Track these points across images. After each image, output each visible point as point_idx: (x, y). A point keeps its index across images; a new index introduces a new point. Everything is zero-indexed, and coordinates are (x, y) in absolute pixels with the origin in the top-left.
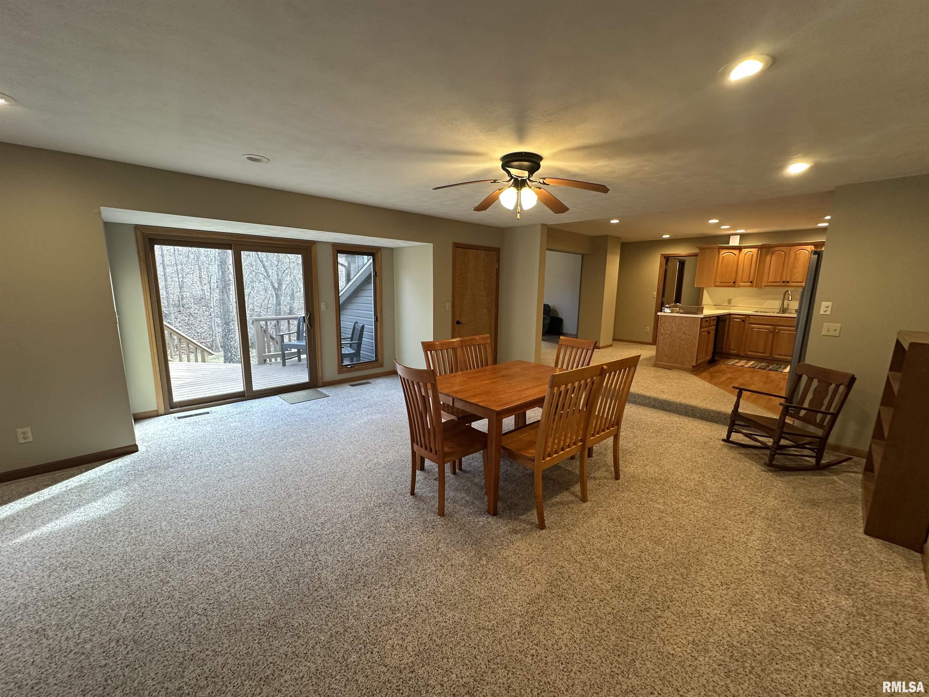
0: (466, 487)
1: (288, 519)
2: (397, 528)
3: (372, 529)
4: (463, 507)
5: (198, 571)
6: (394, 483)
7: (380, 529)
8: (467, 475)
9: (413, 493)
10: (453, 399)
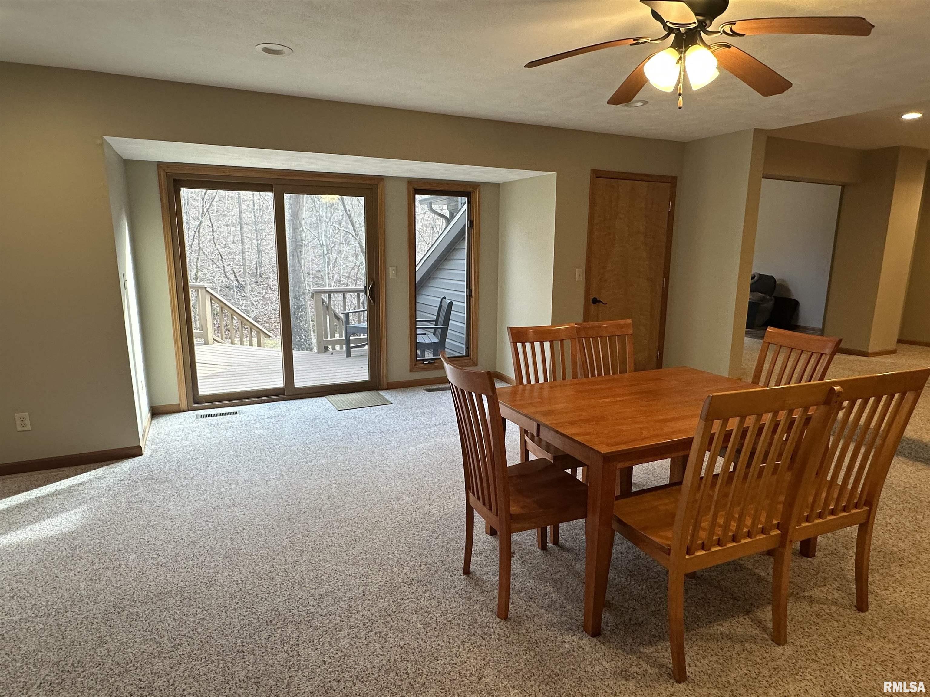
0: (558, 576)
1: (278, 580)
2: (426, 625)
3: (389, 619)
4: (543, 611)
5: (145, 634)
6: (444, 550)
7: (401, 623)
8: (565, 554)
9: (467, 572)
10: (539, 426)
